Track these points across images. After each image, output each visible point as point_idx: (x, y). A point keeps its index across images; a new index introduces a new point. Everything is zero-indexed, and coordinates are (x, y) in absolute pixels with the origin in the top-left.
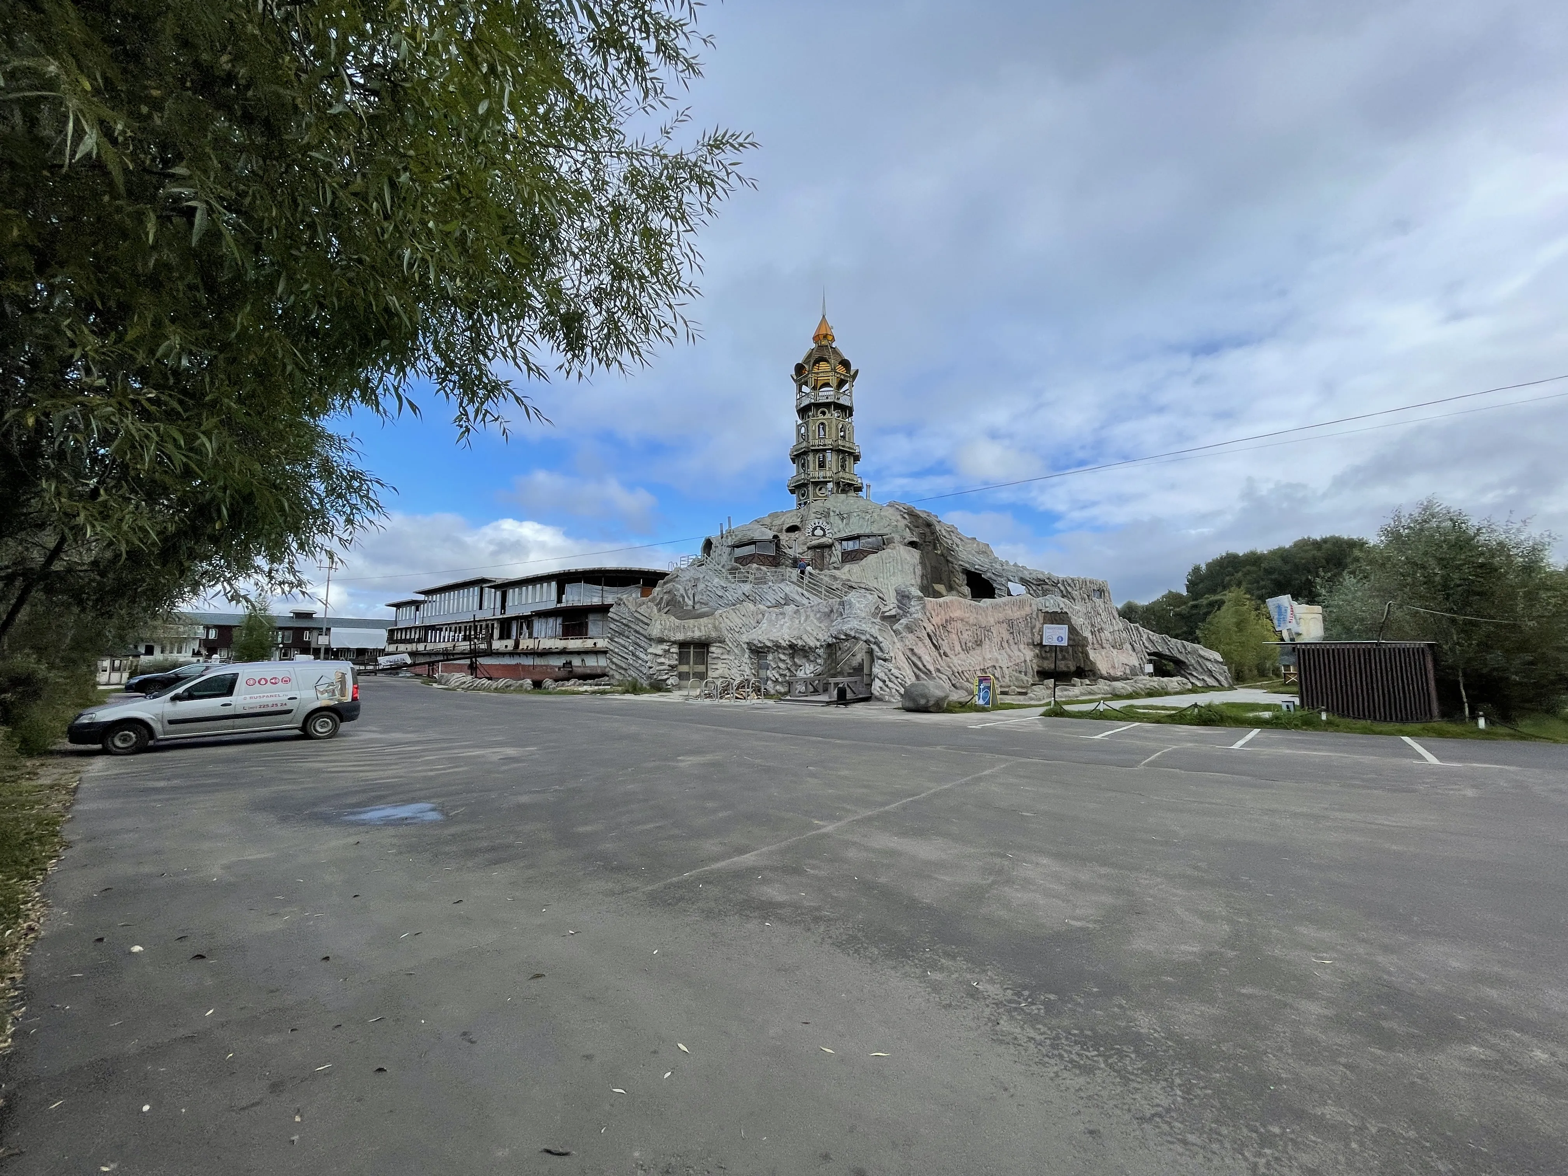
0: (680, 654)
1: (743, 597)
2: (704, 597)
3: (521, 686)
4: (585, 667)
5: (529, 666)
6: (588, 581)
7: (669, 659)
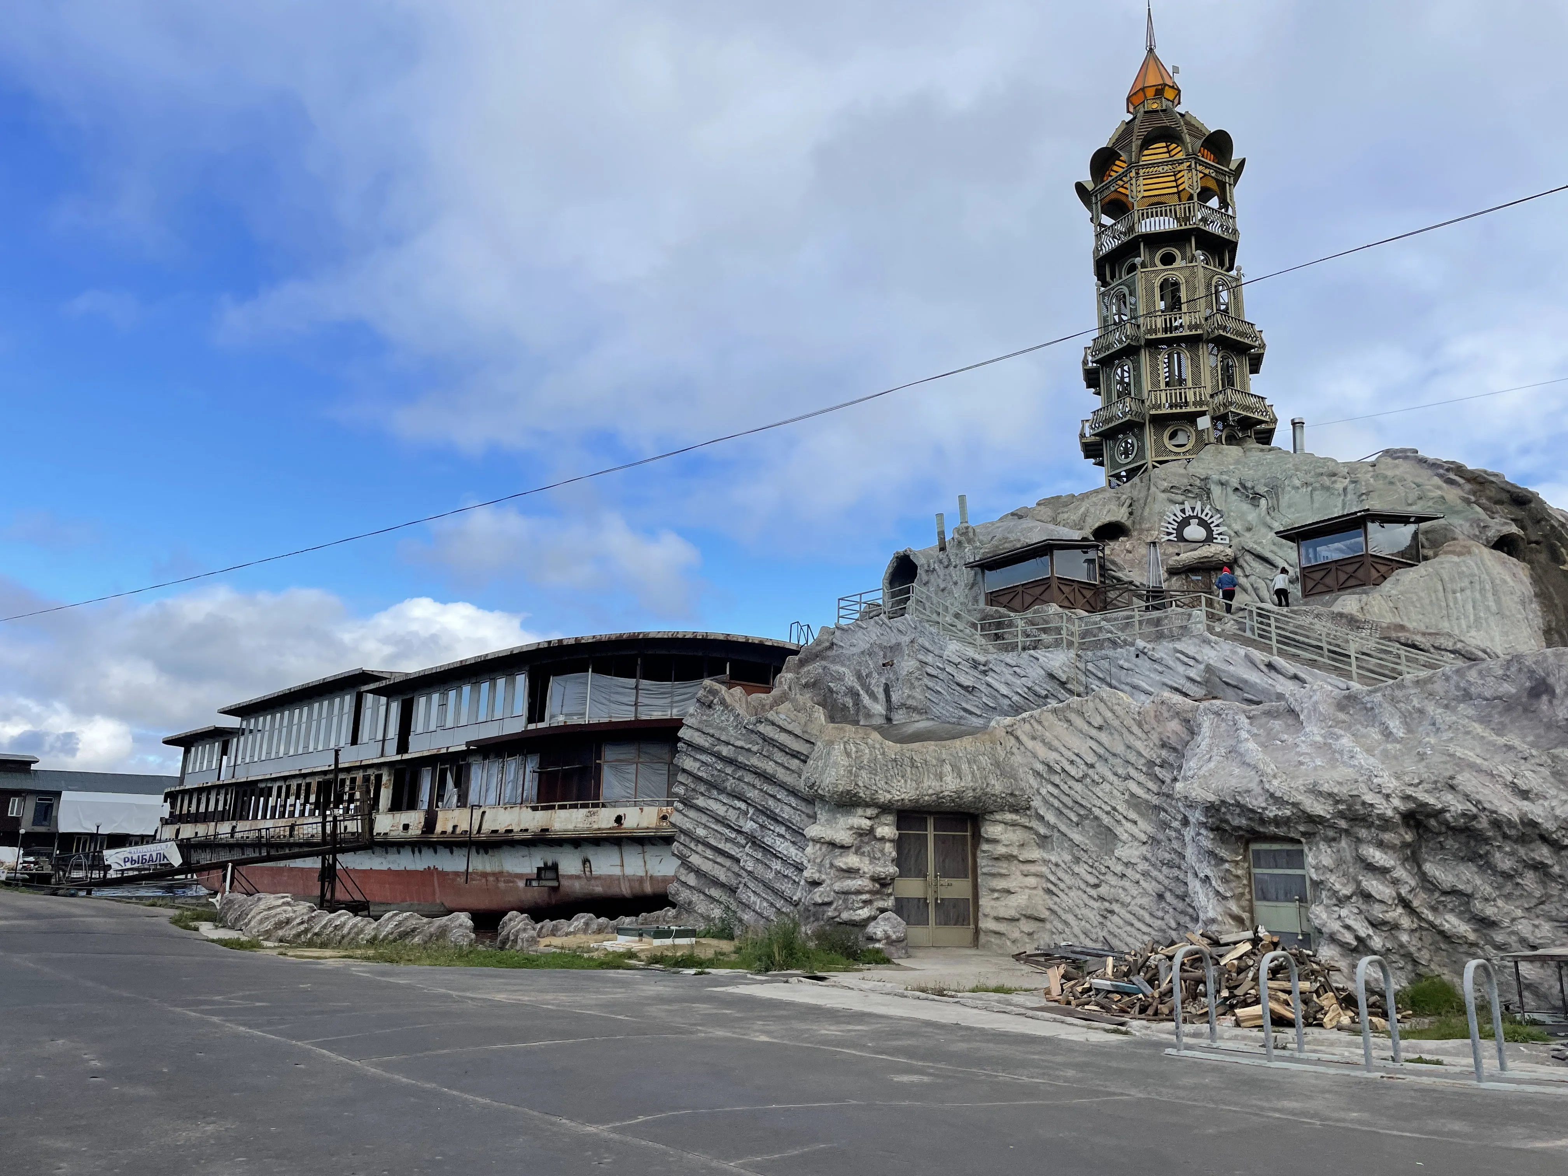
0: (899, 843)
1: (1051, 686)
2: (918, 693)
3: (443, 932)
4: (591, 878)
5: (457, 874)
6: (603, 669)
7: (873, 859)
